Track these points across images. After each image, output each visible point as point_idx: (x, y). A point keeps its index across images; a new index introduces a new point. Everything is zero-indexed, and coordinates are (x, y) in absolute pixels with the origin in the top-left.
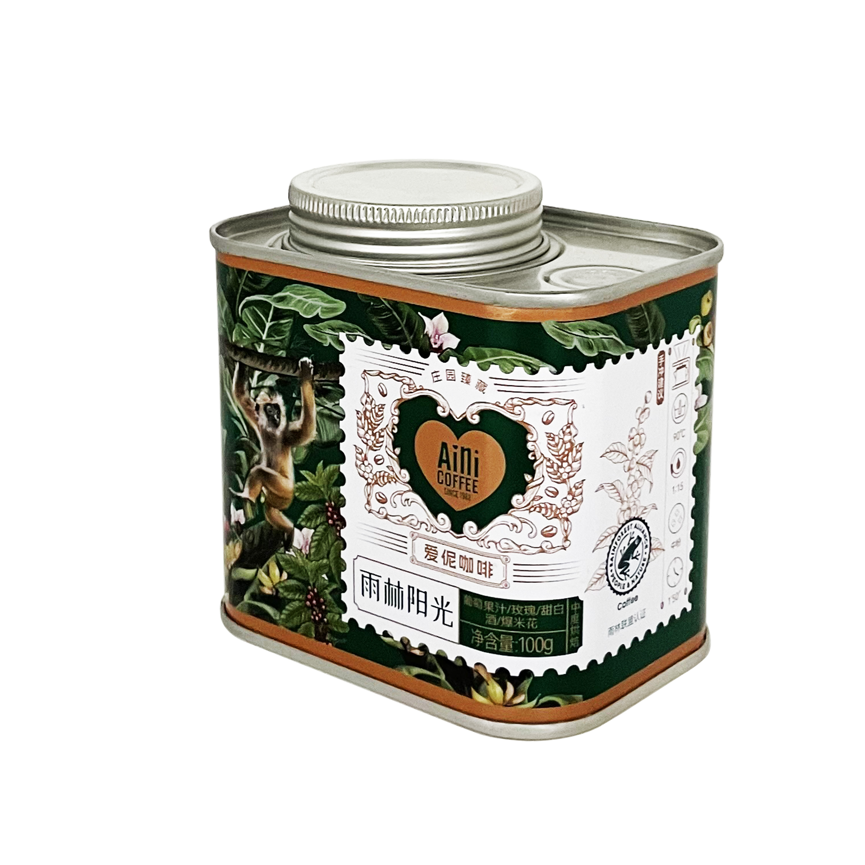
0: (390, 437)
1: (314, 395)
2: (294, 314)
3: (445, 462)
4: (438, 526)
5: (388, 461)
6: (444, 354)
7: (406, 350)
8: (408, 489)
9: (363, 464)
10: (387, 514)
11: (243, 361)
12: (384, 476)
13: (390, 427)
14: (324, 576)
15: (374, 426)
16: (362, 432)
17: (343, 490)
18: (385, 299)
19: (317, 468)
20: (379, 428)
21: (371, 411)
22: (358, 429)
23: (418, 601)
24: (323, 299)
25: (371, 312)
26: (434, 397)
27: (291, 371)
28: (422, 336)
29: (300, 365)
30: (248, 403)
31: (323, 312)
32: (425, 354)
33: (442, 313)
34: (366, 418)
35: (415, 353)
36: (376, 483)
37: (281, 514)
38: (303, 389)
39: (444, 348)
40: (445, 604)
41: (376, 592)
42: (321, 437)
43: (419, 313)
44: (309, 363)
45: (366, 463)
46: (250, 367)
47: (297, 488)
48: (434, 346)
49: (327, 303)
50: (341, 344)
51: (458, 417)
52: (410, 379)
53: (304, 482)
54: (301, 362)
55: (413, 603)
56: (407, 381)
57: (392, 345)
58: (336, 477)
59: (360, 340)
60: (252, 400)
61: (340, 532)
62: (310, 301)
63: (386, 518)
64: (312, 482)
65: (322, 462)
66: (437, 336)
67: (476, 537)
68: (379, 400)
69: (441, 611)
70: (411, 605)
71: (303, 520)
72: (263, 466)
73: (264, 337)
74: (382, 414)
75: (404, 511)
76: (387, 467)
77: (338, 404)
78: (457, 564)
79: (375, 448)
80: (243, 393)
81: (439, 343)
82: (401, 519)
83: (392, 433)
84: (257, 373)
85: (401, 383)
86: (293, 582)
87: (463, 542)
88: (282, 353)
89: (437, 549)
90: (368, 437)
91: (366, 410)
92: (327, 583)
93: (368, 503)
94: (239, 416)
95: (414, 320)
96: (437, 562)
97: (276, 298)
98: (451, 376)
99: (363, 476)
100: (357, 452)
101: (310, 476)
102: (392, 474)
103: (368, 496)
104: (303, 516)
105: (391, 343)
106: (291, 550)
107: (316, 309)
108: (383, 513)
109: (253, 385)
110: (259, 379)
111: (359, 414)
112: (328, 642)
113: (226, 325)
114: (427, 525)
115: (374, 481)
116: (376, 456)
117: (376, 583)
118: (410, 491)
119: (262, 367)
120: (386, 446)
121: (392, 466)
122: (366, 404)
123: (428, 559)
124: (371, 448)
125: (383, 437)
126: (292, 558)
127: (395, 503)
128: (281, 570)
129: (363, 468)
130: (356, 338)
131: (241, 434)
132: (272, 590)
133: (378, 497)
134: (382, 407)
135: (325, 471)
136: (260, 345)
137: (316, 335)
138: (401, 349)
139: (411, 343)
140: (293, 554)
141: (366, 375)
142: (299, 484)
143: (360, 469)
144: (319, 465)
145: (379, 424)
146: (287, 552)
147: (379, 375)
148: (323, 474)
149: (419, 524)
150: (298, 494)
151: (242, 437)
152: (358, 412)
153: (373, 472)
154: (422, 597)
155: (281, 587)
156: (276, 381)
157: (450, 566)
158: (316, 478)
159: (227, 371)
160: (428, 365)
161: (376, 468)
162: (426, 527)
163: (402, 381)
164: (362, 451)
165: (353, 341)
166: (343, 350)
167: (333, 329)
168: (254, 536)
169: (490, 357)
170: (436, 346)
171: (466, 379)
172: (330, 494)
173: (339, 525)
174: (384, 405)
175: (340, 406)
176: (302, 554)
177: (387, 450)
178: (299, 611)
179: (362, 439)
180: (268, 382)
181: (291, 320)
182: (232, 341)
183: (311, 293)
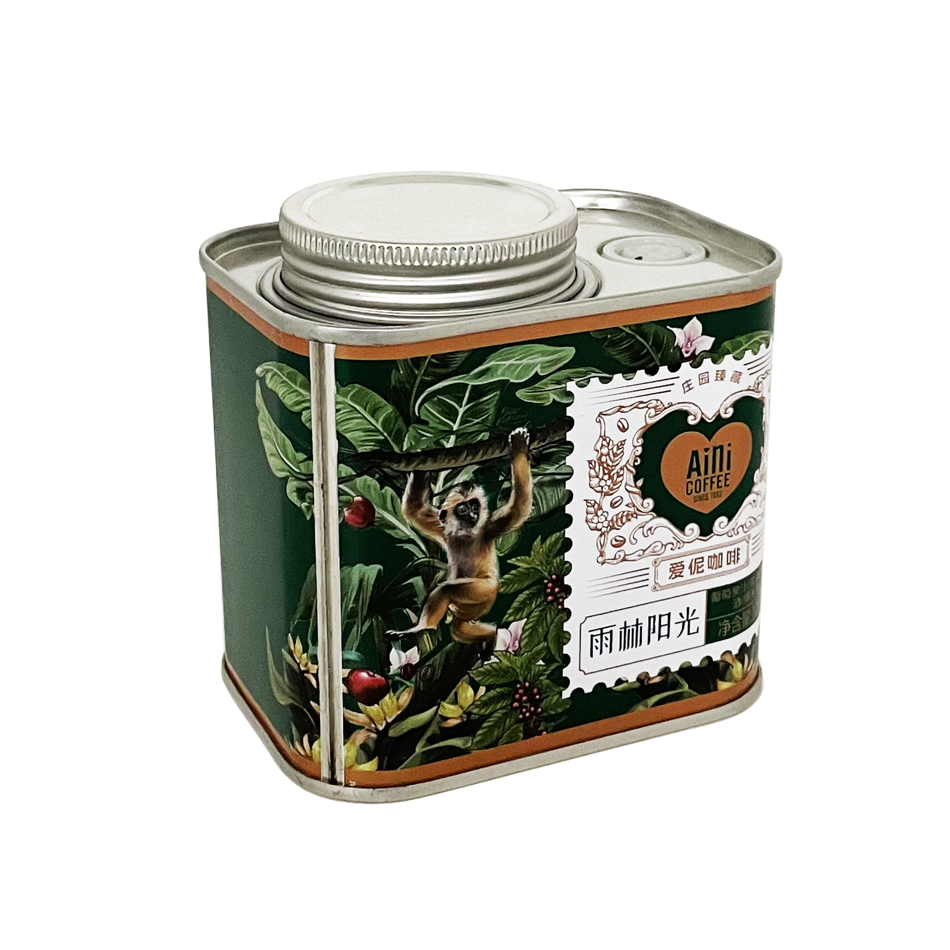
0: (631, 472)
1: (530, 466)
2: (503, 384)
3: (694, 470)
4: (685, 539)
5: (627, 499)
6: (697, 359)
7: (652, 371)
8: (652, 517)
9: (597, 515)
10: (625, 555)
11: (421, 467)
12: (622, 516)
13: (631, 462)
14: (541, 662)
15: (611, 469)
16: (595, 481)
17: (568, 556)
18: (625, 326)
19: (533, 546)
20: (618, 467)
21: (608, 454)
22: (590, 480)
23: (660, 626)
24: (544, 353)
25: (608, 346)
26: (685, 408)
27: (497, 452)
28: (672, 351)
29: (510, 440)
30: (429, 514)
31: (542, 368)
32: (674, 368)
33: (695, 318)
34: (601, 464)
35: (663, 371)
36: (612, 528)
39: (697, 353)
40: (691, 613)
41: (609, 645)
42: (539, 510)
43: (668, 327)
45: (600, 513)
46: (431, 471)
47: (502, 583)
48: (686, 355)
49: (549, 355)
50: (570, 395)
51: (710, 418)
52: (657, 400)
53: (513, 572)
54: (512, 436)
55: (654, 632)
56: (654, 403)
57: (636, 372)
58: (559, 546)
59: (595, 382)
60: (436, 510)
61: (562, 604)
62: (524, 361)
63: (624, 560)
64: (526, 566)
65: (540, 536)
66: (689, 343)
67: (726, 530)
68: (616, 436)
69: (687, 623)
70: (651, 635)
71: (511, 615)
72: (452, 580)
73: (455, 427)
74: (622, 452)
75: (643, 543)
76: (627, 505)
77: (565, 463)
78: (705, 567)
79: (611, 492)
81: (691, 350)
82: (641, 552)
83: (635, 467)
84: (443, 474)
85: (647, 409)
86: (492, 693)
87: (714, 541)
88: (485, 436)
89: (683, 563)
90: (603, 483)
91: (602, 455)
92: (545, 668)
93: (602, 554)
94: (412, 537)
95: (662, 338)
96: (682, 576)
97: (475, 374)
98: (704, 380)
99: (596, 529)
100: (588, 506)
101: (522, 561)
102: (632, 510)
103: (602, 546)
104: (510, 611)
105: (634, 371)
106: (492, 657)
107: (534, 368)
108: (620, 556)
109: (436, 492)
110: (446, 480)
111: (591, 463)
112: (540, 733)
113: (385, 434)
114: (673, 544)
115: (609, 528)
116: (614, 499)
117: (608, 636)
118: (654, 518)
119: (453, 464)
120: (626, 484)
121: (633, 502)
122: (601, 449)
123: (673, 578)
124: (607, 494)
125: (622, 475)
126: (494, 665)
127: (635, 539)
128: (475, 687)
129: (596, 520)
130: (588, 382)
131: (417, 557)
132: (461, 717)
133: (614, 543)
134: (623, 443)
135: (544, 546)
136: (450, 438)
137: (534, 398)
138: (647, 373)
139: (658, 364)
140: (496, 660)
141: (602, 418)
142: (506, 576)
143: (592, 522)
144: (535, 543)
145: (618, 464)
146: (486, 663)
147: (619, 411)
148: (541, 550)
149: (664, 547)
150: (504, 588)
151: (417, 561)
152: (590, 462)
153: (609, 519)
154: (664, 620)
155: (477, 706)
156: (474, 473)
157: (698, 572)
158: (531, 559)
159: (386, 490)
160: (678, 377)
161: (612, 512)
162: (671, 546)
163: (647, 407)
164: (596, 502)
165: (586, 386)
166: (570, 401)
167: (558, 383)
168: (434, 669)
169: (746, 343)
170: (689, 355)
171: (721, 376)
172: (551, 568)
173: (562, 597)
174: (624, 441)
175: (567, 464)
176: (508, 654)
177: (628, 487)
178: (502, 720)
179: (595, 489)
180: (461, 478)
181: (498, 393)
182: (402, 450)
183: (527, 351)
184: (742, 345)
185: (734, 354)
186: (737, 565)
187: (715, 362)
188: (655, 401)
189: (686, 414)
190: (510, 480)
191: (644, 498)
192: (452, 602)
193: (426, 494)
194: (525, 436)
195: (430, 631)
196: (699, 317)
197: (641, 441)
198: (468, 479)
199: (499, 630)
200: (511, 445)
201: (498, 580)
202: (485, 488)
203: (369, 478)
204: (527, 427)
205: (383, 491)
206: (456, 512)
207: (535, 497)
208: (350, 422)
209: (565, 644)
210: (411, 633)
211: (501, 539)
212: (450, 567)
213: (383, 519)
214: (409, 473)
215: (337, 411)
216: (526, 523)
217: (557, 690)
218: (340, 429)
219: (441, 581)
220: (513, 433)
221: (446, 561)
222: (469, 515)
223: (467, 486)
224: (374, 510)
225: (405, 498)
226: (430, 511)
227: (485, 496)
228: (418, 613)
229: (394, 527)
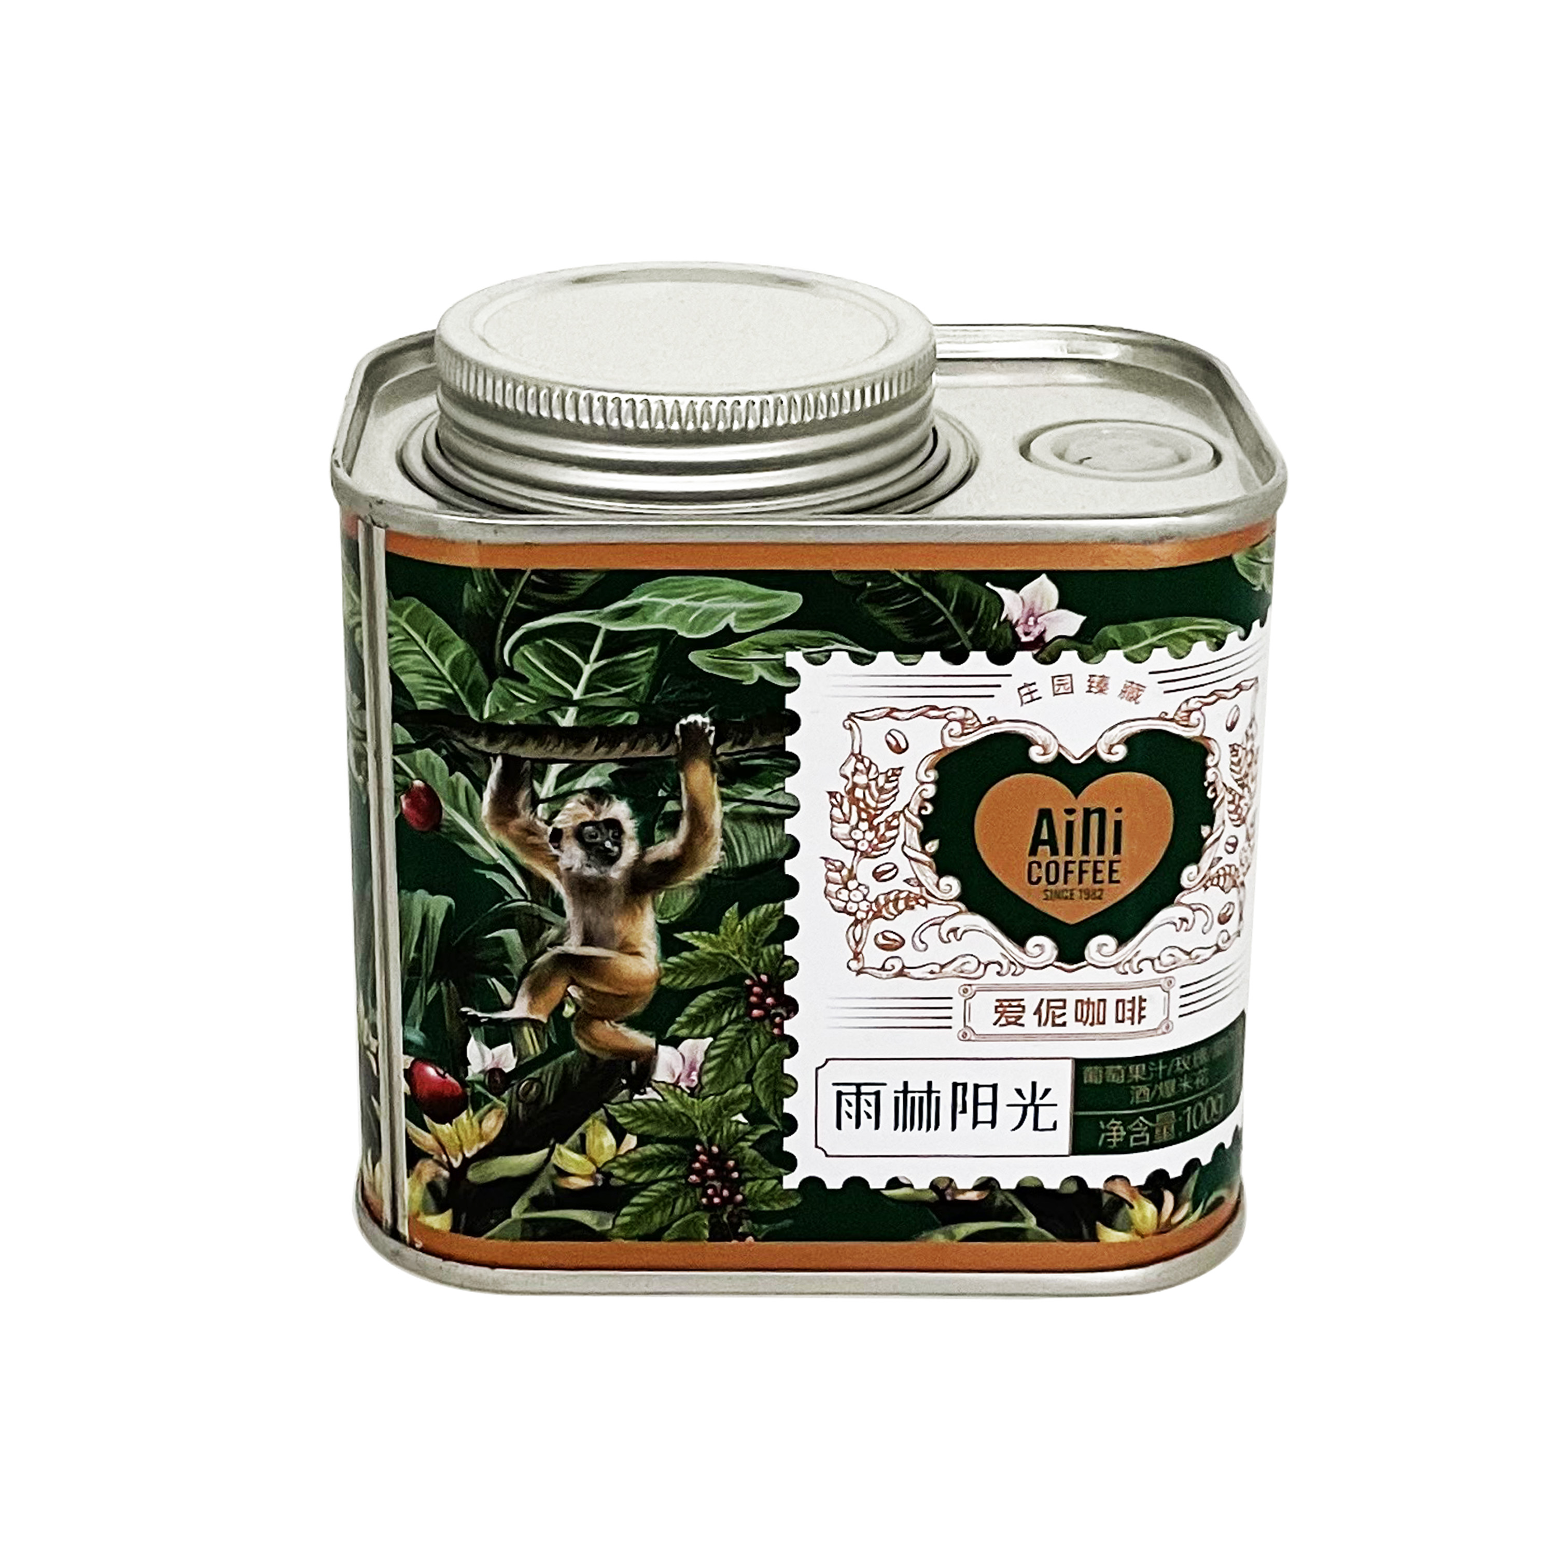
0: (915, 825)
1: (716, 783)
2: (663, 637)
3: (1044, 843)
4: (1026, 960)
5: (906, 870)
6: (1048, 648)
7: (956, 657)
8: (957, 910)
9: (846, 888)
10: (904, 967)
11: (514, 751)
12: (897, 900)
13: (915, 808)
14: (740, 1118)
15: (873, 812)
16: (842, 830)
17: (791, 947)
18: (902, 572)
19: (724, 919)
20: (887, 813)
21: (868, 787)
22: (833, 826)
23: (976, 1104)
24: (740, 596)
25: (869, 600)
26: (1022, 731)
27: (655, 748)
28: (995, 626)
29: (678, 733)
30: (530, 830)
31: (738, 620)
32: (1001, 657)
33: (1044, 576)
34: (854, 801)
35: (978, 660)
36: (877, 915)
37: (621, 1028)
38: (685, 776)
39: (1048, 638)
40: (1039, 1093)
41: (873, 1114)
42: (734, 859)
43: (988, 585)
44: (704, 724)
45: (852, 885)
46: (534, 761)
47: (666, 969)
48: (1024, 639)
49: (752, 600)
50: (792, 673)
51: (1077, 757)
52: (966, 709)
53: (686, 954)
54: (681, 726)
55: (964, 1111)
56: (960, 714)
57: (922, 654)
58: (773, 927)
59: (840, 659)
60: (541, 825)
61: (781, 1026)
62: (705, 604)
63: (901, 974)
64: (710, 949)
65: (736, 904)
66: (1032, 619)
67: (1114, 960)
68: (886, 760)
69: (1031, 1110)
70: (959, 1116)
71: (683, 1026)
72: (573, 946)
73: (577, 694)
74: (896, 787)
75: (940, 953)
76: (907, 881)
77: (783, 789)
78: (1069, 1017)
79: (875, 853)
80: (515, 813)
81: (1036, 632)
82: (936, 968)
83: (920, 816)
84: (555, 770)
85: (945, 721)
86: (649, 1150)
87: (1085, 975)
88: (631, 718)
89: (1022, 1003)
90: (858, 835)
91: (855, 785)
92: (748, 1128)
93: (857, 956)
94: (500, 862)
95: (976, 599)
96: (1022, 1025)
97: (613, 612)
98: (1063, 686)
99: (844, 911)
100: (829, 870)
101: (704, 939)
102: (916, 890)
103: (857, 943)
104: (681, 1019)
105: (919, 650)
106: (649, 1089)
107: (723, 617)
108: (893, 967)
109: (542, 796)
110: (562, 779)
111: (835, 797)
112: (742, 1237)
113: (456, 687)
114: (1000, 965)
115: (871, 914)
116: (878, 867)
117: (872, 1099)
118: (960, 912)
119: (571, 754)
120: (905, 843)
121: (917, 878)
122: (853, 774)
123: (1001, 1025)
124: (865, 855)
125: (897, 827)
126: (653, 1104)
127: (923, 942)
128: (619, 1134)
129: (844, 895)
130: (828, 657)
131: (509, 896)
132: (594, 1177)
133: (881, 940)
134: (896, 772)
135: (744, 921)
136: (566, 711)
137: (723, 668)
138: (946, 657)
139: (968, 645)
140: (655, 1095)
141: (854, 722)
142: (673, 959)
143: (837, 898)
144: (727, 914)
145: (888, 807)
146: (637, 1097)
147: (888, 715)
148: (739, 927)
149: (982, 967)
150: (670, 979)
151: (510, 902)
152: (832, 794)
153: (871, 898)
154: (985, 1095)
155: (622, 1166)
156: (611, 775)
157: (1054, 1025)
158: (720, 939)
159: (458, 779)
160: (1010, 675)
161: (877, 889)
162: (998, 968)
163: (945, 717)
164: (843, 865)
165: (822, 663)
166: (794, 684)
167: (770, 649)
168: (543, 1086)
169: (1156, 634)
170: (1031, 638)
171: (1099, 685)
172: (758, 962)
173: (780, 1015)
174: (901, 769)
175: (787, 790)
176: (678, 1091)
177: (906, 849)
178: (668, 1199)
179: (843, 842)
180: (589, 780)
181: (656, 649)
182: (481, 717)
183: (710, 589)
184: (1146, 638)
185: (1127, 651)
186: (1136, 1027)
187: (1084, 658)
188: (963, 711)
189: (1027, 742)
190: (678, 799)
191: (941, 873)
192: (573, 982)
193: (524, 795)
194: (707, 731)
195: (534, 1023)
196: (1054, 576)
197: (933, 775)
198: (601, 785)
199: (661, 1047)
200: (680, 741)
201: (658, 963)
202: (631, 805)
203: (434, 755)
204: (711, 715)
205: (453, 778)
206: (579, 834)
207: (725, 836)
208: (407, 656)
209: (787, 1096)
210: (500, 1020)
211: (662, 896)
212: (569, 923)
213: (453, 824)
214: (495, 757)
215: (390, 636)
216: (708, 876)
217: (775, 1170)
218: (395, 667)
219: (552, 945)
220: (684, 722)
221: (563, 914)
222: (604, 845)
223: (597, 795)
224: (440, 808)
225: (487, 795)
226: (533, 824)
227: (632, 818)
228: (513, 988)
229: (472, 842)
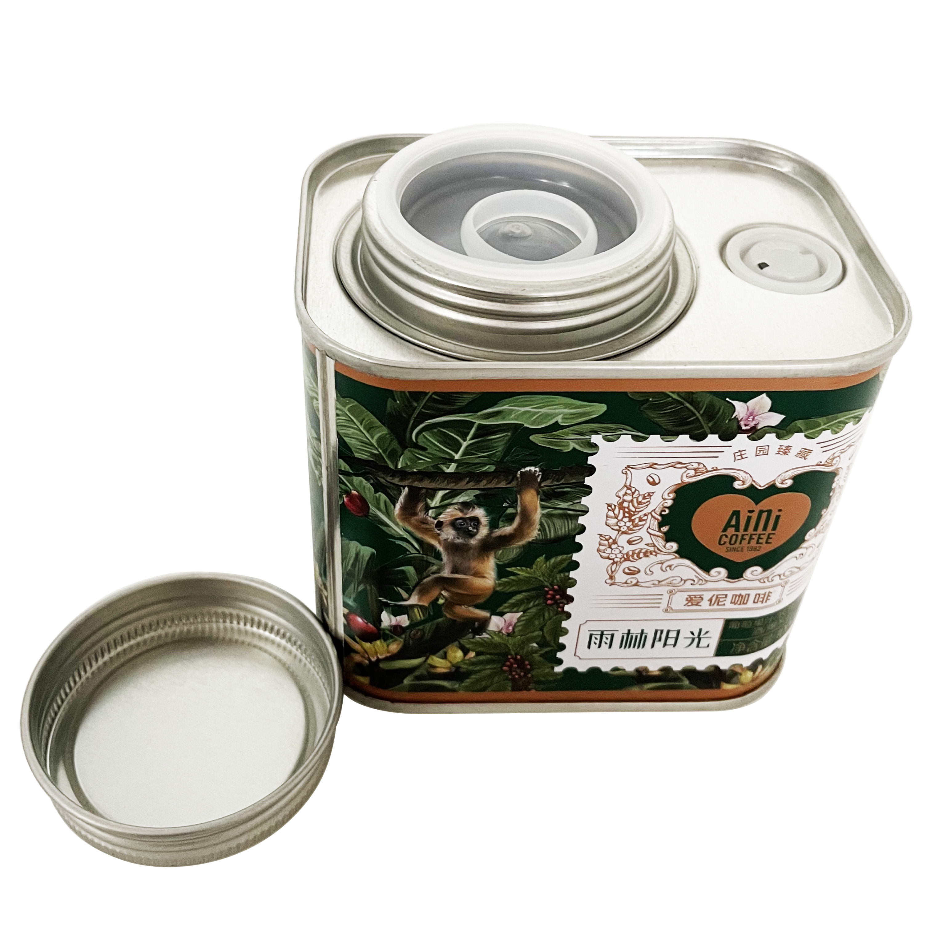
0: (657, 519)
1: (539, 499)
2: (516, 428)
4: (709, 578)
5: (647, 539)
6: (757, 433)
7: (699, 438)
8: (674, 557)
9: (610, 548)
10: (638, 582)
12: (639, 553)
13: (658, 511)
14: (535, 644)
15: (632, 513)
16: (613, 521)
17: (573, 574)
18: (673, 393)
19: (536, 562)
20: (641, 514)
21: (632, 501)
22: (607, 520)
23: (667, 638)
24: (567, 406)
25: (648, 408)
26: (732, 474)
27: (504, 483)
29: (518, 476)
30: (424, 522)
31: (564, 418)
32: (727, 437)
33: (764, 395)
34: (622, 508)
35: (713, 439)
36: (627, 559)
39: (759, 427)
40: (703, 632)
41: (608, 643)
42: (546, 534)
43: (727, 399)
44: (536, 471)
45: (614, 546)
47: (499, 584)
48: (744, 428)
49: (575, 408)
50: (594, 446)
51: (762, 485)
52: (699, 463)
53: (512, 577)
55: (660, 640)
56: (695, 466)
58: (564, 565)
59: (626, 440)
61: (563, 608)
62: (544, 410)
63: (636, 585)
64: (526, 575)
65: (544, 556)
66: (751, 418)
67: (759, 577)
68: (645, 489)
69: (696, 640)
70: (656, 642)
71: (507, 607)
73: (457, 457)
74: (649, 501)
75: (660, 575)
76: (647, 545)
77: (580, 502)
78: (727, 602)
79: (630, 532)
81: (752, 424)
82: (656, 582)
83: (661, 515)
84: (441, 494)
85: (686, 469)
86: (482, 657)
87: (742, 584)
88: (490, 468)
89: (702, 596)
90: (622, 524)
91: (624, 501)
92: (538, 649)
93: (611, 578)
94: (405, 537)
95: (718, 407)
96: (700, 606)
97: (483, 415)
98: (763, 451)
99: (608, 558)
100: (602, 540)
101: (522, 570)
102: (652, 549)
103: (612, 572)
104: (506, 605)
105: (676, 434)
106: (484, 633)
107: (554, 417)
108: (632, 582)
109: (432, 505)
110: (444, 498)
111: (611, 507)
112: (529, 690)
113: (381, 450)
114: (694, 581)
115: (623, 559)
116: (632, 538)
117: (609, 637)
118: (676, 558)
119: (452, 486)
120: (649, 527)
121: (653, 543)
122: (624, 496)
123: (689, 606)
124: (624, 533)
125: (646, 520)
126: (485, 639)
127: (650, 571)
128: (466, 652)
129: (609, 551)
130: (618, 438)
131: (409, 551)
132: (450, 668)
133: (627, 571)
134: (650, 495)
135: (548, 563)
136: (450, 465)
137: (551, 443)
138: (691, 438)
139: (708, 430)
140: (487, 636)
141: (629, 470)
142: (504, 580)
143: (604, 552)
144: (538, 560)
145: (642, 511)
146: (477, 636)
147: (650, 467)
148: (544, 565)
149: (683, 581)
150: (501, 588)
151: (409, 554)
152: (609, 505)
153: (624, 552)
154: (673, 634)
155: (465, 664)
156: (475, 496)
157: (718, 605)
158: (532, 570)
159: (380, 495)
160: (731, 446)
161: (628, 548)
162: (691, 582)
163: (686, 467)
164: (610, 537)
165: (614, 441)
166: (595, 452)
167: (581, 434)
168: (424, 632)
169: (824, 424)
170: (748, 427)
171: (785, 450)
172: (553, 580)
173: (562, 603)
174: (653, 493)
175: (582, 503)
176: (501, 634)
177: (650, 530)
178: (490, 676)
179: (612, 527)
180: (461, 499)
181: (509, 434)
182: (396, 467)
183: (548, 402)
184: (819, 426)
185: (806, 433)
187: (780, 437)
188: (697, 464)
189: (734, 479)
190: (515, 507)
193: (421, 506)
194: (537, 475)
196: (770, 394)
197: (672, 496)
198: (468, 501)
200: (519, 480)
202: (486, 510)
203: (365, 481)
204: (540, 467)
205: (377, 495)
206: (453, 524)
207: (541, 524)
208: (348, 429)
209: (562, 636)
211: (501, 552)
213: (376, 516)
216: (529, 543)
217: (550, 665)
218: (340, 431)
220: (523, 470)
222: (468, 529)
223: (466, 505)
224: (369, 507)
225: (398, 506)
226: (425, 519)
227: (486, 516)
229: (387, 526)
